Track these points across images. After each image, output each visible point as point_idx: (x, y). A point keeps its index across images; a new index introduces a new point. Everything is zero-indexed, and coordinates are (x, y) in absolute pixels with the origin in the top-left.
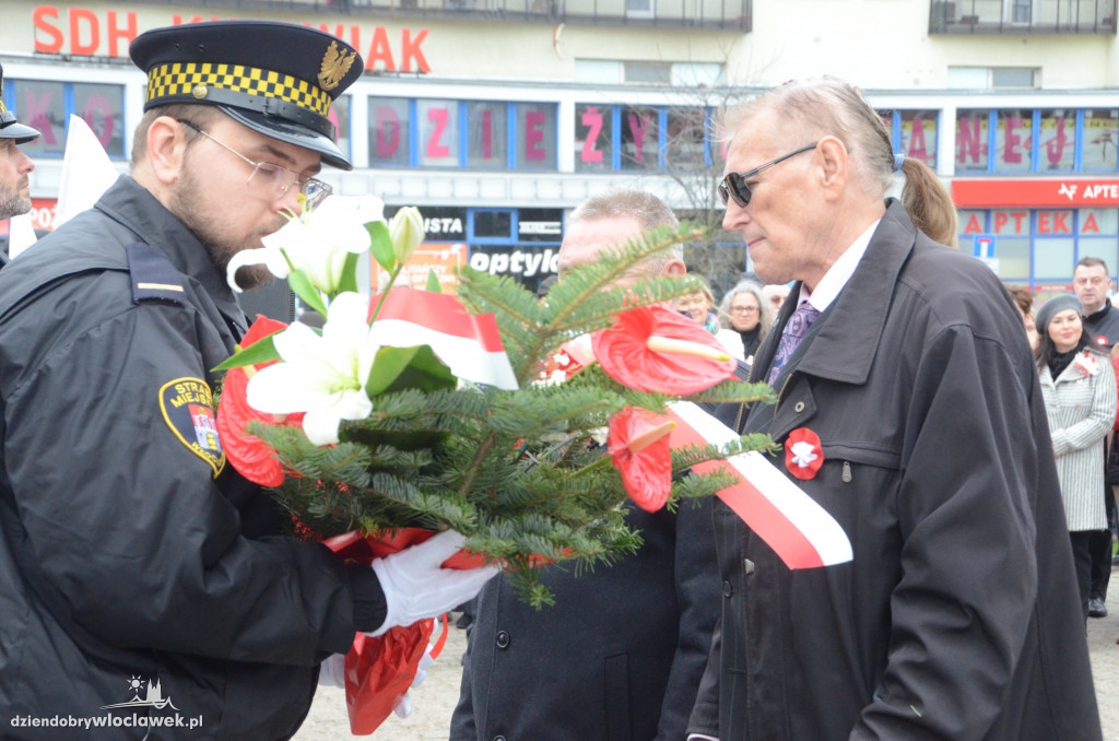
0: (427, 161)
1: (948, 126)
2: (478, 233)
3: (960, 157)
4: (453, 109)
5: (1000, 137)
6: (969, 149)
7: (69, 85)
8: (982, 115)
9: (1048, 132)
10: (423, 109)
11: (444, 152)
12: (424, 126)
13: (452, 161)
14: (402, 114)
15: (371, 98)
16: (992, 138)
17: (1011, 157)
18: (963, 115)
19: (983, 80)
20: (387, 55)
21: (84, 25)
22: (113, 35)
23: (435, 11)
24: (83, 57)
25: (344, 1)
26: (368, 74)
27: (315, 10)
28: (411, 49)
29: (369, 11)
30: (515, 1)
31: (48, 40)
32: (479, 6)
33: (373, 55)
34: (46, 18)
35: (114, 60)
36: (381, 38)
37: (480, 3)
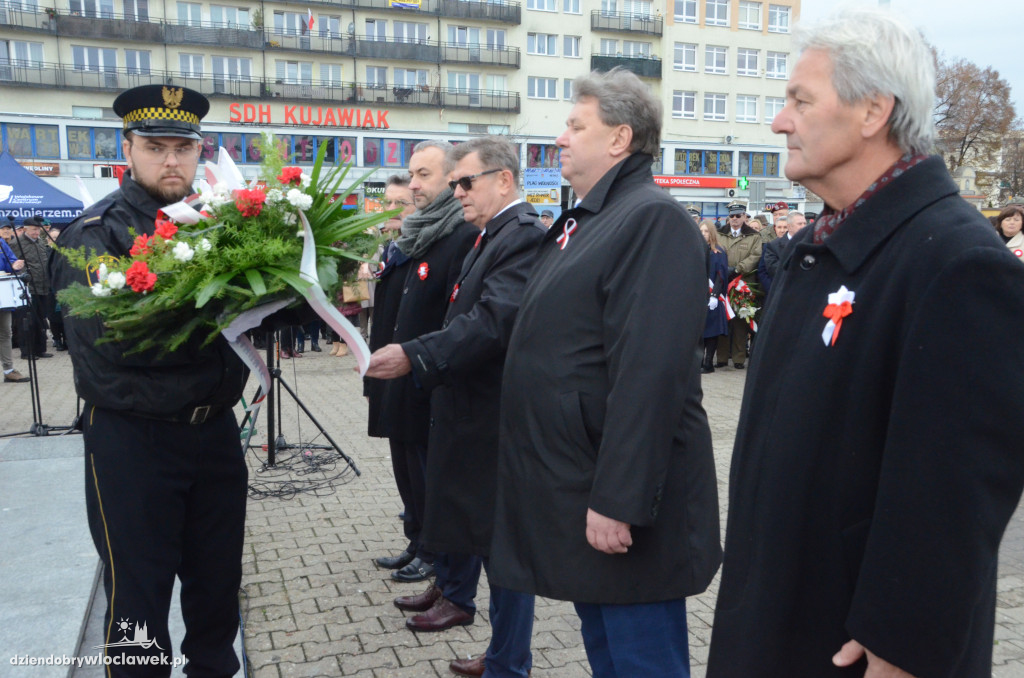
0: (388, 164)
4: (398, 143)
7: (243, 134)
10: (386, 143)
11: (395, 160)
12: (387, 150)
13: (398, 164)
14: (378, 145)
15: (365, 138)
20: (371, 121)
21: (250, 110)
22: (261, 114)
23: (391, 103)
24: (249, 123)
25: (354, 99)
26: (364, 128)
27: (342, 103)
28: (381, 119)
29: (364, 103)
30: (424, 98)
31: (235, 116)
32: (409, 101)
33: (366, 121)
34: (235, 108)
35: (261, 124)
36: (369, 114)
37: (410, 99)
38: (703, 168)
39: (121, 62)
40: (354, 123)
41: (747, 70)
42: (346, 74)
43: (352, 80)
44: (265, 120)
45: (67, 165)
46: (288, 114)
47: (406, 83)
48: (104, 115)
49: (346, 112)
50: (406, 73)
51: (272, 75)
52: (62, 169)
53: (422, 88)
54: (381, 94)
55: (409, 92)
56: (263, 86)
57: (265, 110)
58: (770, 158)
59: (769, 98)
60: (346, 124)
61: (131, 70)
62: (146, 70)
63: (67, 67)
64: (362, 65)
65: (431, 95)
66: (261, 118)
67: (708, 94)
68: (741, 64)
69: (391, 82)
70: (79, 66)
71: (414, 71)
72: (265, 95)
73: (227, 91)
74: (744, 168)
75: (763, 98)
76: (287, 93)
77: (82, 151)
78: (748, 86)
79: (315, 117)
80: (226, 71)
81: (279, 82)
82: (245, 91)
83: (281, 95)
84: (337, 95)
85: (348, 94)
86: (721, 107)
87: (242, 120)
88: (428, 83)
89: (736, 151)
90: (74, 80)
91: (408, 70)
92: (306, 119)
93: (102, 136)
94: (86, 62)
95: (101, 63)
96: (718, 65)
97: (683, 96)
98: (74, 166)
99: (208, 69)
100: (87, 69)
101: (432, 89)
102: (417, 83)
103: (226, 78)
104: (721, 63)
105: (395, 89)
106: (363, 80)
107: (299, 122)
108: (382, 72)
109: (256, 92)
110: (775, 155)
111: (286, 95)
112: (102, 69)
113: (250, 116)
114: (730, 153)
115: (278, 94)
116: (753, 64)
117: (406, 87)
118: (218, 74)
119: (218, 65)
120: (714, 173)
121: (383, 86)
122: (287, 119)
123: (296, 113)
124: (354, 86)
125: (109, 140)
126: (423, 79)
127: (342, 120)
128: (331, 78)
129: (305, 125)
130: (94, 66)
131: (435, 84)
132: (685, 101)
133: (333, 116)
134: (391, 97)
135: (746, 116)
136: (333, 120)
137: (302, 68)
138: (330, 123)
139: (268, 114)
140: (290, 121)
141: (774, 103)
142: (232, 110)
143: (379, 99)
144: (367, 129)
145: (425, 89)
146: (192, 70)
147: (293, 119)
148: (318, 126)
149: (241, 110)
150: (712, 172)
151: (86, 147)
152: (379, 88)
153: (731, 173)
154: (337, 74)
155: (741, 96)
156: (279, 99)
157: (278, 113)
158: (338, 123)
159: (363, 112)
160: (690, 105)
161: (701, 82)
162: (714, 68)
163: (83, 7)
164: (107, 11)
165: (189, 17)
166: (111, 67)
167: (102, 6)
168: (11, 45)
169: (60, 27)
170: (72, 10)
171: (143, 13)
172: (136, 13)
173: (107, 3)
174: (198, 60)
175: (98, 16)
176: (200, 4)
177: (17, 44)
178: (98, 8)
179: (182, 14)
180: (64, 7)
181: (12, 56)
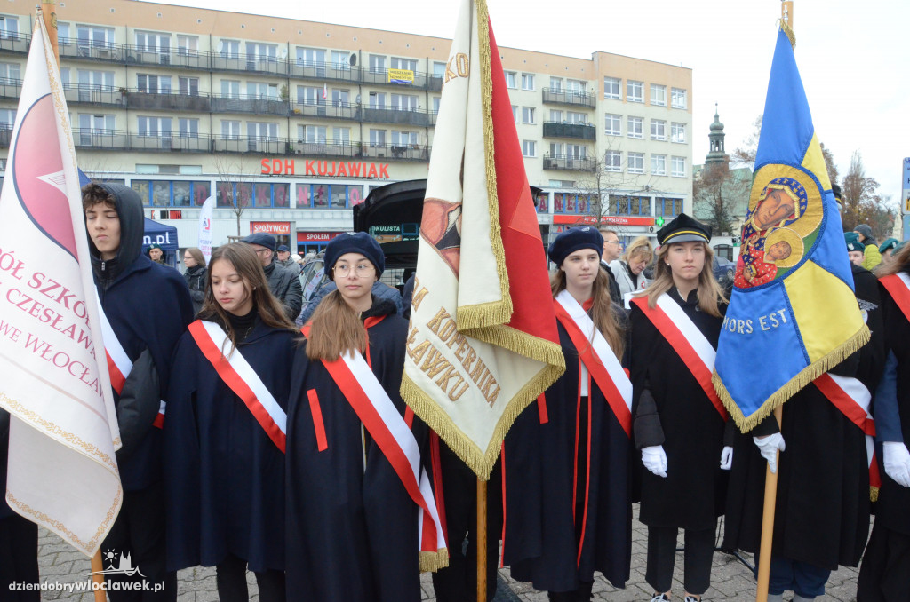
1: (552, 198)
2: (405, 232)
3: (555, 208)
5: (567, 201)
6: (558, 205)
7: (271, 184)
8: (562, 194)
9: (580, 201)
16: (564, 202)
17: (570, 209)
18: (555, 194)
19: (559, 184)
20: (375, 173)
21: (277, 165)
22: (287, 167)
23: (389, 158)
24: (278, 174)
25: (360, 155)
26: (369, 178)
27: (350, 158)
28: (383, 171)
29: (368, 159)
30: (416, 154)
31: (266, 169)
32: (404, 156)
33: (371, 173)
34: (267, 163)
35: (286, 175)
36: (373, 167)
37: (404, 155)
38: (630, 210)
39: (175, 128)
40: (361, 174)
41: (657, 135)
42: (353, 136)
43: (359, 140)
44: (290, 172)
46: (308, 168)
47: (400, 142)
48: (160, 171)
49: (354, 166)
50: (400, 134)
51: (295, 135)
53: (413, 146)
54: (382, 151)
55: (403, 149)
56: (288, 145)
57: (289, 163)
58: (675, 203)
59: (674, 157)
60: (354, 175)
61: (182, 134)
62: (195, 134)
63: (133, 133)
64: (367, 129)
65: (421, 151)
66: (286, 171)
67: (631, 154)
68: (653, 131)
69: (389, 141)
70: (142, 132)
71: (407, 133)
72: (289, 152)
73: (259, 149)
74: (659, 210)
75: (669, 157)
76: (307, 150)
78: (659, 148)
79: (330, 170)
80: (258, 133)
81: (300, 142)
82: (273, 149)
83: (302, 153)
84: (347, 152)
85: (355, 151)
86: (640, 164)
87: (271, 172)
88: (418, 142)
89: (653, 197)
90: (138, 143)
91: (403, 133)
92: (323, 171)
93: (159, 188)
94: (148, 129)
95: (160, 129)
96: (636, 132)
97: (612, 155)
99: (243, 132)
100: (148, 134)
101: (421, 148)
102: (409, 142)
103: (258, 139)
104: (639, 130)
105: (392, 147)
106: (367, 140)
107: (317, 173)
108: (382, 134)
109: (282, 150)
110: (680, 200)
111: (306, 152)
112: (160, 134)
113: (277, 169)
114: (648, 199)
115: (299, 151)
116: (661, 131)
117: (400, 145)
118: (251, 137)
119: (251, 128)
120: (638, 214)
121: (382, 145)
122: (307, 172)
123: (315, 167)
124: (360, 145)
125: (164, 191)
126: (414, 139)
127: (351, 172)
128: (341, 138)
129: (321, 176)
130: (154, 132)
131: (425, 143)
132: (614, 158)
133: (344, 168)
134: (389, 154)
135: (659, 171)
136: (344, 172)
137: (319, 131)
138: (342, 174)
139: (292, 167)
140: (310, 173)
141: (677, 161)
142: (263, 165)
143: (379, 155)
144: (371, 178)
145: (416, 147)
146: (231, 133)
147: (313, 171)
148: (331, 176)
149: (270, 164)
150: (636, 213)
152: (380, 147)
153: (649, 214)
154: (346, 134)
155: (654, 155)
156: (301, 155)
157: (300, 166)
158: (348, 174)
159: (368, 166)
160: (617, 162)
161: (626, 145)
162: (634, 133)
163: (148, 86)
164: (166, 88)
165: (230, 92)
166: (167, 132)
167: (162, 85)
168: (92, 118)
169: (129, 102)
170: (140, 89)
171: (194, 89)
172: (189, 89)
173: (166, 81)
174: (236, 125)
175: (159, 92)
176: (239, 81)
177: (96, 116)
178: (159, 87)
179: (225, 89)
180: (133, 86)
181: (92, 126)
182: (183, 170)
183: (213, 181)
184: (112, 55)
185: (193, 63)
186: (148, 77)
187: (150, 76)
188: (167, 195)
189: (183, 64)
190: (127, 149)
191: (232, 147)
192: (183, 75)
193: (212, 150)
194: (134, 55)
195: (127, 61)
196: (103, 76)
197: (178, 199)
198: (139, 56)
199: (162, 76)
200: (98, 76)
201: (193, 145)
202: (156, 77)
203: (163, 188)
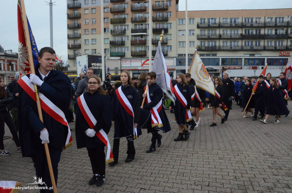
24: (284, 56)
39: (254, 44)
45: (243, 67)
48: (250, 56)
51: (289, 44)
52: (243, 68)
56: (287, 47)
57: (288, 53)
61: (256, 45)
62: (259, 45)
66: (287, 55)
70: (245, 45)
72: (288, 49)
73: (278, 49)
77: (246, 63)
80: (277, 44)
81: (291, 46)
82: (282, 48)
87: (282, 55)
90: (245, 48)
93: (251, 60)
94: (247, 44)
95: (250, 44)
98: (245, 67)
99: (273, 44)
100: (247, 46)
103: (278, 46)
109: (285, 48)
112: (250, 46)
113: (284, 54)
118: (275, 45)
119: (275, 42)
125: (252, 61)
130: (248, 45)
142: (280, 53)
146: (269, 44)
149: (282, 53)
151: (247, 63)
156: (291, 50)
163: (247, 33)
164: (252, 32)
165: (270, 33)
166: (252, 45)
167: (251, 32)
168: (233, 42)
169: (242, 37)
170: (245, 34)
171: (260, 32)
172: (258, 33)
173: (252, 31)
174: (271, 42)
175: (250, 34)
176: (272, 29)
177: (234, 41)
178: (250, 33)
179: (268, 32)
180: (244, 33)
181: (233, 44)
182: (256, 55)
183: (266, 58)
184: (239, 25)
185: (260, 25)
186: (247, 30)
187: (248, 30)
188: (253, 62)
189: (258, 26)
190: (242, 50)
191: (270, 48)
192: (257, 29)
193: (265, 49)
194: (244, 25)
195: (242, 26)
196: (236, 30)
197: (256, 63)
198: (246, 25)
199: (251, 30)
200: (234, 31)
201: (260, 48)
202: (249, 30)
203: (252, 60)
